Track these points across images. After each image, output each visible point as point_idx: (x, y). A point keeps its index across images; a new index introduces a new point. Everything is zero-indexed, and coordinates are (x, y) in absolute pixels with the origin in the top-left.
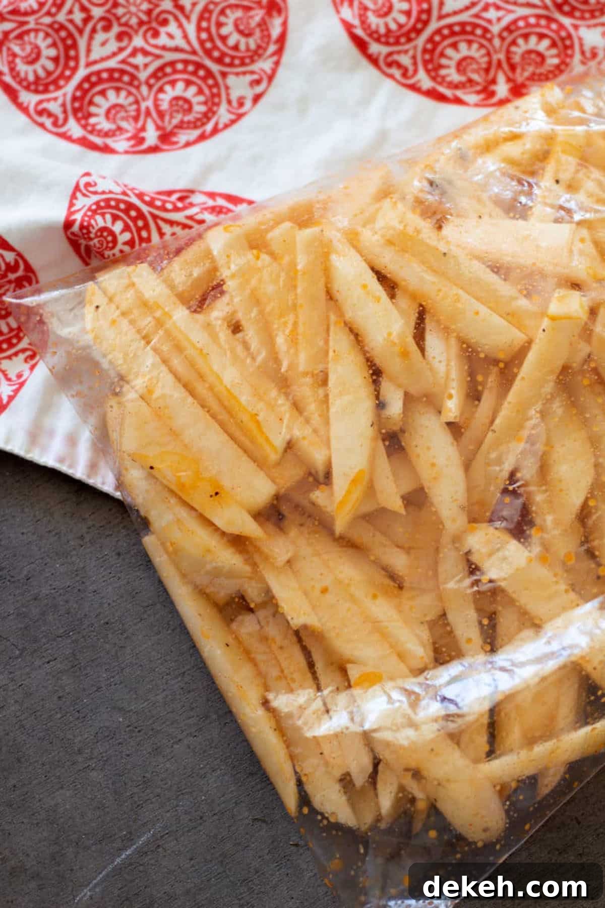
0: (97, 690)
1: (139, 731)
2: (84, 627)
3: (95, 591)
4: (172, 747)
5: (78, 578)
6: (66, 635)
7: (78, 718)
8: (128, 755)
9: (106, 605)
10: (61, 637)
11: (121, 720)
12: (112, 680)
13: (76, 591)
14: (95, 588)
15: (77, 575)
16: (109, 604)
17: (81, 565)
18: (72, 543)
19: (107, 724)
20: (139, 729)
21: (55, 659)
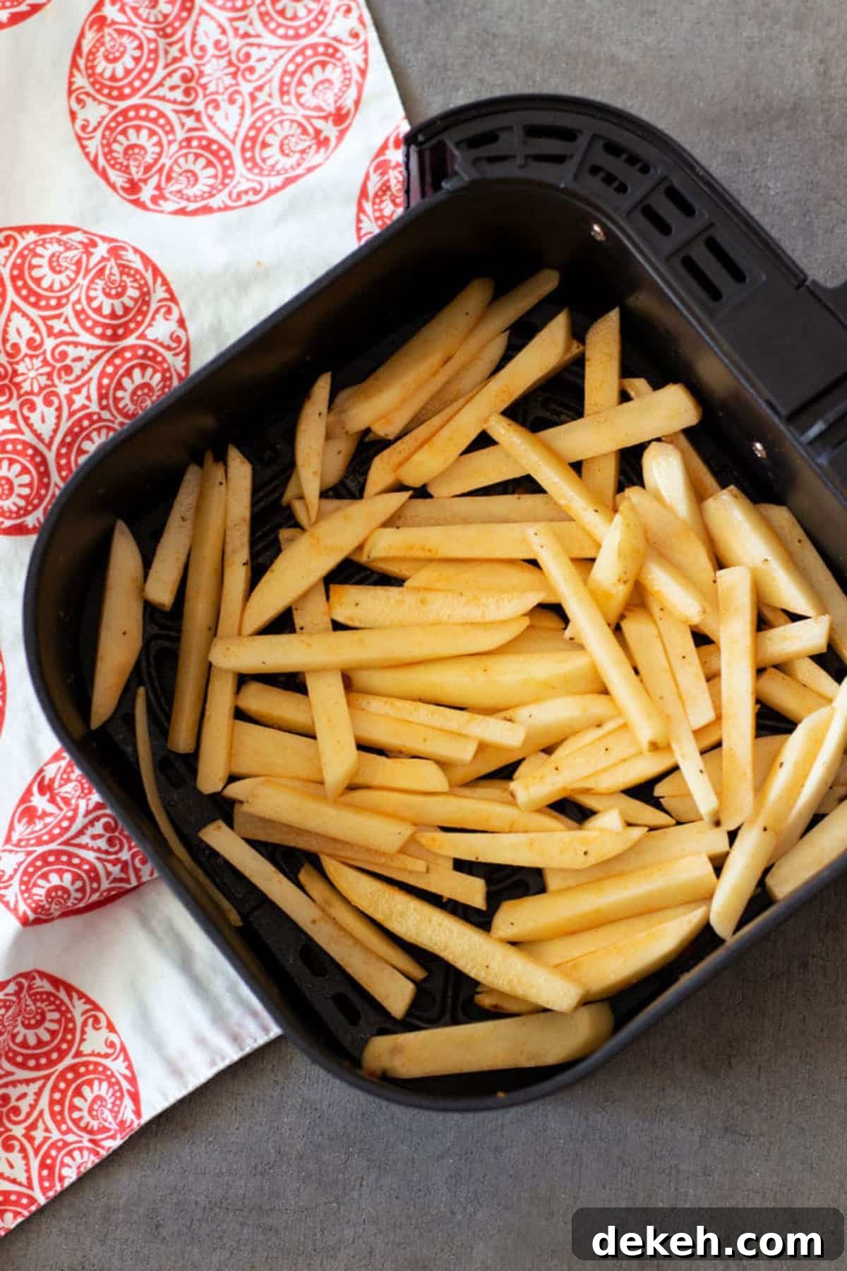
0: (413, 1163)
1: (471, 1153)
2: (353, 1136)
3: (329, 1105)
4: (503, 1136)
5: (308, 1111)
6: (349, 1154)
7: (426, 1194)
8: (484, 1177)
9: (348, 1105)
10: (348, 1160)
11: (451, 1161)
12: (413, 1144)
13: (318, 1121)
14: (327, 1103)
15: (305, 1109)
16: (349, 1101)
17: (299, 1100)
18: (275, 1094)
19: (447, 1175)
20: (469, 1152)
21: (363, 1178)
